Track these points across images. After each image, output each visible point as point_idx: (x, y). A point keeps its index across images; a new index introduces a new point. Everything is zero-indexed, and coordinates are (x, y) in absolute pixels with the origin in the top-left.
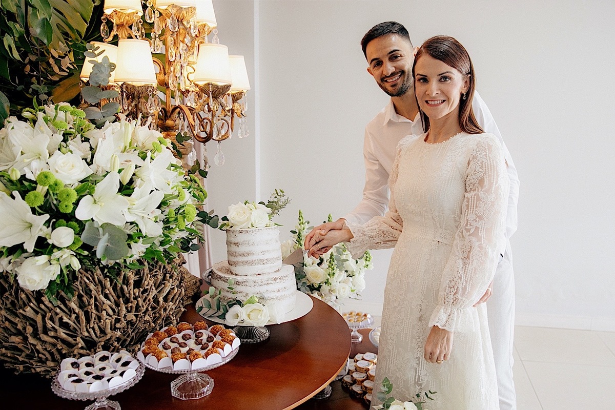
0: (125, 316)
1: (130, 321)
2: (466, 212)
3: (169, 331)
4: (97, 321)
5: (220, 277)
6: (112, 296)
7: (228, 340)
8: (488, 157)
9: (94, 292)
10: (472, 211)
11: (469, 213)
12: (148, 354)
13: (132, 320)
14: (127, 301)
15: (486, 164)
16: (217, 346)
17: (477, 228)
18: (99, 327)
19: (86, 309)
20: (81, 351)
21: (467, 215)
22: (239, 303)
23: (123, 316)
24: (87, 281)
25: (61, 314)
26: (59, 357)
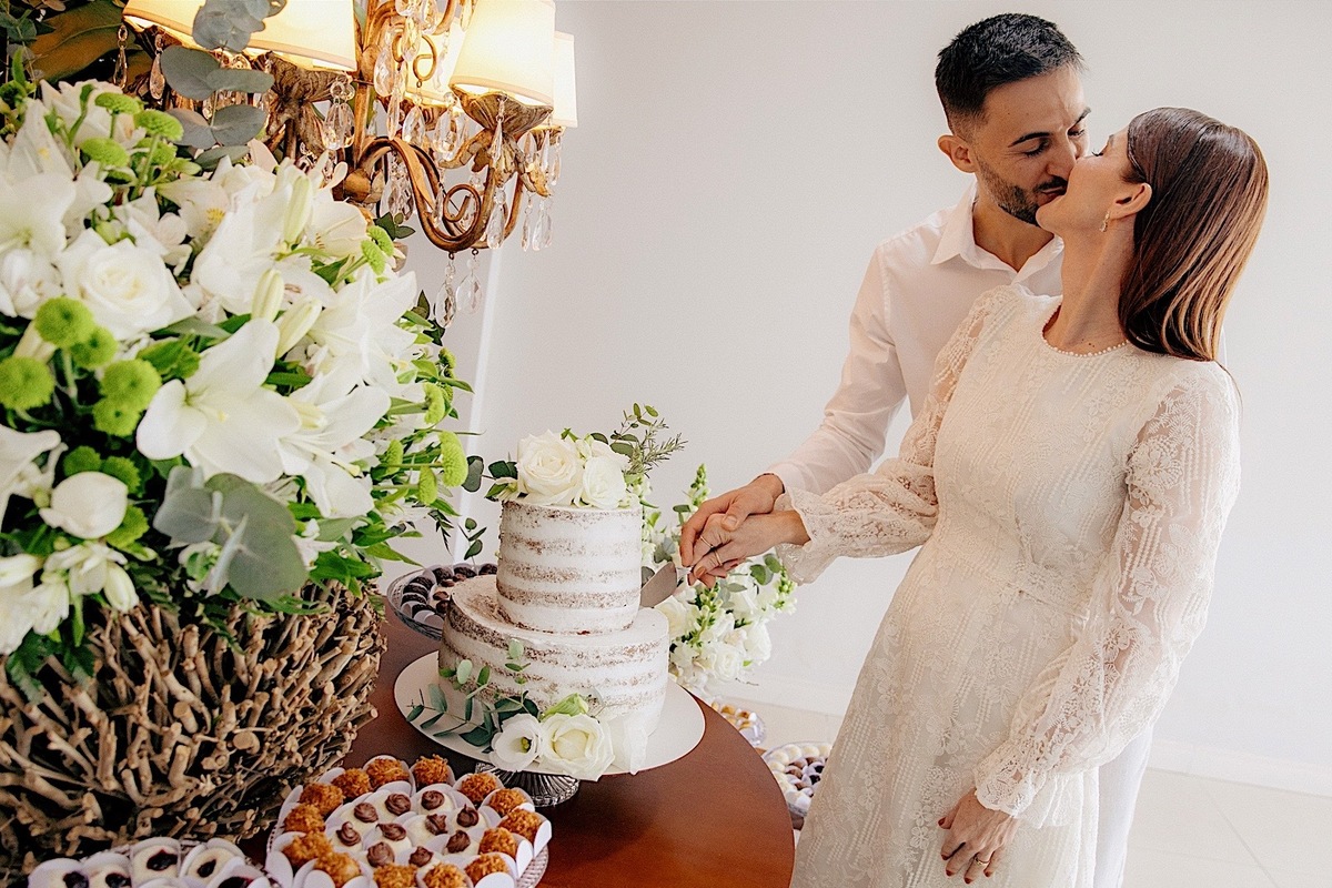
0: (231, 736)
1: (242, 752)
2: (1129, 560)
3: (350, 784)
4: (149, 747)
5: (481, 631)
6: (200, 677)
7: (523, 826)
8: (1197, 435)
9: (151, 669)
10: (1144, 560)
11: (1136, 563)
12: (305, 861)
13: (250, 749)
14: (240, 693)
15: (1191, 452)
16: (496, 845)
17: (1148, 603)
18: (153, 765)
19: (119, 712)
20: (90, 833)
21: (1131, 568)
22: (531, 708)
23: (225, 736)
24: (132, 631)
25: (44, 724)
26: (16, 844)
